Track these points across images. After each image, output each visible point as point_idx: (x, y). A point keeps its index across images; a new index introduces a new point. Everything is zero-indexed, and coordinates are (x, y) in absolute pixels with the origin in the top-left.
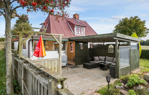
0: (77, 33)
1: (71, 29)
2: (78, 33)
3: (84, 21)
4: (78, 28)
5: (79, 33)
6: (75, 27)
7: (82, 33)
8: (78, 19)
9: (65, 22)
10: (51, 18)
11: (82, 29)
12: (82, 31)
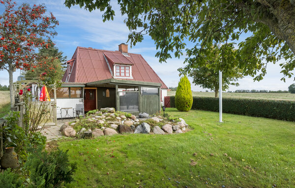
0: (118, 74)
1: (110, 69)
2: (120, 74)
3: (138, 55)
4: (120, 68)
5: (123, 74)
6: (115, 67)
7: (127, 75)
8: (126, 52)
9: (102, 59)
10: (78, 54)
11: (127, 68)
12: (127, 71)
